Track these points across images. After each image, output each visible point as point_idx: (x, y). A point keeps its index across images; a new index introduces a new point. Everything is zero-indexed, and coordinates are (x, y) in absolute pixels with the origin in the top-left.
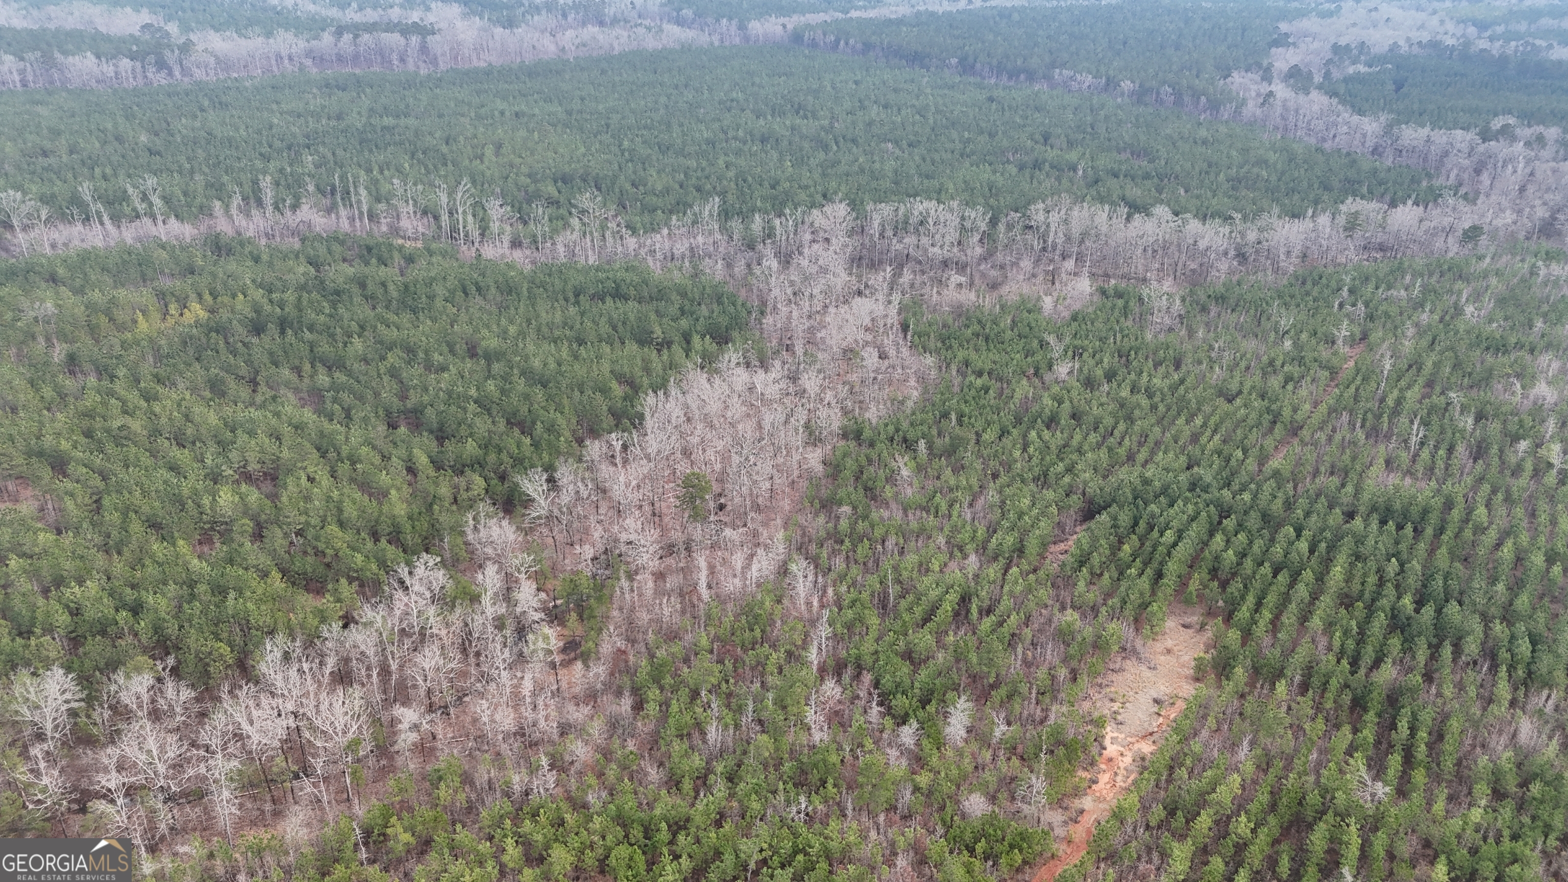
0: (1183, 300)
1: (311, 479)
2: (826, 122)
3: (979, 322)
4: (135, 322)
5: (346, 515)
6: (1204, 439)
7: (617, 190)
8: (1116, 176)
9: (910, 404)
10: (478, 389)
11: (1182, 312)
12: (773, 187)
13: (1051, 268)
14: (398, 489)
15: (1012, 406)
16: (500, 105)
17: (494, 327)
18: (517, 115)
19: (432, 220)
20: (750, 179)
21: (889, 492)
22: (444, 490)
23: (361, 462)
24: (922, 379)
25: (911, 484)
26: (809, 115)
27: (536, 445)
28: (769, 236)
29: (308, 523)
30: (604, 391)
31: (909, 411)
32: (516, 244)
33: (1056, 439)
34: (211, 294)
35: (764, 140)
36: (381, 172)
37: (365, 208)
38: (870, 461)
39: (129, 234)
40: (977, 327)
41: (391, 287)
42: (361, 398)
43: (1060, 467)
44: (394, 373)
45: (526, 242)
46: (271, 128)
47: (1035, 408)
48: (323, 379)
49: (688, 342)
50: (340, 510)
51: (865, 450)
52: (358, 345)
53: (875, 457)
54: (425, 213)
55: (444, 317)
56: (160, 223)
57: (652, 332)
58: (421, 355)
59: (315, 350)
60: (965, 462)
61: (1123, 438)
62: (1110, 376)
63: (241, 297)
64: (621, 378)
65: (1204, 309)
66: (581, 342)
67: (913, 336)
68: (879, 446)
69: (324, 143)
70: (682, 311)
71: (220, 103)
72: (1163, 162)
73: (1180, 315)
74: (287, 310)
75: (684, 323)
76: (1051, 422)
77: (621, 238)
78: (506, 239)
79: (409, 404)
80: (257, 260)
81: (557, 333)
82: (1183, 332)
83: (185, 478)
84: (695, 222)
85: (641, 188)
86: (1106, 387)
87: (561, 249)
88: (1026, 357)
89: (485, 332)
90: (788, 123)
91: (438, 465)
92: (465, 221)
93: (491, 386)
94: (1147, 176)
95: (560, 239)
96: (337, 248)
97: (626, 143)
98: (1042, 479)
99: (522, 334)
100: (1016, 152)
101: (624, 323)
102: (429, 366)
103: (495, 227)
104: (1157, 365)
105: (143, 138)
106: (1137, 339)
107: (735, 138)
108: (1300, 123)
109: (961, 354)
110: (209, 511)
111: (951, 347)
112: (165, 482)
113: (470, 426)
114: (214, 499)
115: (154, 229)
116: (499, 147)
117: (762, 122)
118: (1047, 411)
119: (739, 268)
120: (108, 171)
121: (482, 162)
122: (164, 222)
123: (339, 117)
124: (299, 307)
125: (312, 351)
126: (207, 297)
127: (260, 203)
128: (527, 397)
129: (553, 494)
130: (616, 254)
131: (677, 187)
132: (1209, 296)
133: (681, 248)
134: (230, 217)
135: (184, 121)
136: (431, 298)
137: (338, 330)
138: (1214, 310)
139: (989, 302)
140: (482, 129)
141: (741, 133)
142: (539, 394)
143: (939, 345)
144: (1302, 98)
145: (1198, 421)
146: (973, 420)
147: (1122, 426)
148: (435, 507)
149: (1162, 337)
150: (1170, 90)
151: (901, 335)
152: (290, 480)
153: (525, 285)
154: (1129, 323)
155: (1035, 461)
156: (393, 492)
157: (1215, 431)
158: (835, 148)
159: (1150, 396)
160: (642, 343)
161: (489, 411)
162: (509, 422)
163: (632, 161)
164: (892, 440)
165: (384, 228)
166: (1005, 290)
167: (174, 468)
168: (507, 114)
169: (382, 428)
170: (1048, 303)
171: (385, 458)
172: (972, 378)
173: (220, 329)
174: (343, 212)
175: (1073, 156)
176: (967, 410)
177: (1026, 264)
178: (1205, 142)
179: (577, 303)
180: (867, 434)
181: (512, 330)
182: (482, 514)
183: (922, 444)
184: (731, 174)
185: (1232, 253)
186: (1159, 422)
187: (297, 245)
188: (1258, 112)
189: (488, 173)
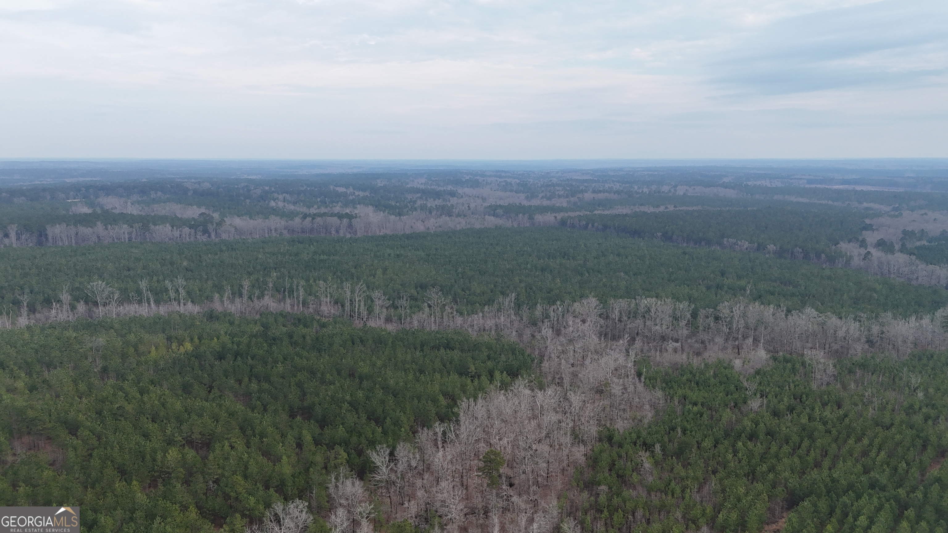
0: (835, 366)
1: (232, 447)
2: (582, 262)
3: (691, 373)
4: (150, 352)
5: (249, 471)
6: (873, 454)
7: (452, 292)
8: (773, 294)
9: (646, 421)
10: (351, 395)
11: (836, 373)
12: (549, 293)
13: (737, 343)
14: (289, 457)
15: (721, 426)
16: (388, 251)
17: (368, 362)
18: (398, 255)
19: (340, 307)
20: (534, 288)
21: (635, 478)
22: (319, 459)
23: (266, 437)
24: (653, 406)
25: (651, 473)
26: (571, 258)
27: (385, 433)
28: (546, 318)
29: (223, 475)
30: (435, 401)
31: (646, 426)
32: (388, 320)
33: (759, 448)
34: (199, 338)
35: (543, 270)
36: (315, 281)
37: (301, 299)
38: (620, 457)
39: (163, 310)
40: (690, 376)
41: (308, 338)
42: (276, 399)
43: (765, 468)
44: (299, 385)
45: (395, 319)
46: (257, 259)
47: (739, 427)
48: (254, 386)
49: (492, 376)
50: (246, 468)
51: (616, 449)
52: (280, 368)
53: (624, 454)
54: (336, 303)
55: (338, 355)
56: (182, 305)
57: (469, 368)
58: (319, 375)
59: (253, 370)
60: (691, 461)
61: (808, 451)
62: (791, 409)
63: (215, 339)
64: (446, 395)
65: (851, 372)
66: (421, 372)
67: (645, 379)
68: (626, 446)
69: (284, 267)
70: (489, 358)
71: (232, 249)
72: (803, 288)
73: (834, 375)
74: (241, 347)
75: (490, 364)
76: (752, 437)
77: (453, 317)
78: (383, 317)
79: (306, 404)
80: (231, 323)
81: (407, 366)
82: (839, 386)
83: (150, 441)
84: (499, 310)
85: (467, 292)
86: (789, 417)
87: (416, 323)
88: (727, 396)
89: (362, 364)
90: (558, 262)
91: (317, 442)
92: (359, 306)
93: (360, 394)
94: (793, 295)
95: (415, 317)
96: (281, 319)
97: (460, 270)
98: (751, 475)
99: (385, 366)
100: (704, 279)
101: (451, 363)
102: (323, 381)
103: (377, 310)
104: (824, 405)
105: (185, 263)
106: (805, 388)
107: (526, 269)
108: (892, 270)
109: (680, 392)
110: (160, 464)
111: (672, 387)
112: (137, 444)
113: (343, 418)
114: (165, 455)
115: (178, 308)
116: (385, 270)
117: (542, 261)
118: (748, 429)
119: (527, 336)
120: (161, 278)
121: (374, 277)
122: (185, 305)
123: (296, 255)
124: (249, 346)
125: (251, 370)
126: (196, 340)
127: (241, 295)
128: (383, 402)
129: (392, 465)
130: (449, 326)
131: (489, 291)
132: (853, 364)
133: (490, 323)
134: (222, 302)
135: (209, 255)
136: (331, 345)
137: (270, 359)
138: (859, 373)
139: (696, 362)
140: (376, 261)
141: (529, 266)
142: (391, 400)
143: (664, 385)
144: (890, 257)
145: (866, 441)
146: (693, 433)
147: (806, 443)
148: (311, 469)
149: (824, 388)
150: (801, 250)
151: (637, 380)
152: (217, 445)
153: (391, 340)
154: (798, 378)
155: (744, 462)
156: (284, 457)
157: (880, 450)
158: (587, 275)
159: (825, 423)
160: (461, 374)
161: (357, 410)
162: (369, 418)
163: (463, 278)
164: (635, 444)
165: (311, 310)
166: (706, 355)
167: (146, 436)
168: (392, 255)
169: (284, 416)
170: (737, 363)
171: (283, 436)
172: (690, 406)
173: (198, 356)
174: (288, 301)
175: (743, 283)
176: (689, 427)
177: (719, 340)
178: (829, 278)
179: (422, 350)
180: (616, 438)
181: (379, 363)
182: (341, 475)
183: (658, 447)
184: (523, 285)
185: (864, 339)
186: (836, 440)
187: (258, 317)
188: (862, 263)
189: (377, 283)
